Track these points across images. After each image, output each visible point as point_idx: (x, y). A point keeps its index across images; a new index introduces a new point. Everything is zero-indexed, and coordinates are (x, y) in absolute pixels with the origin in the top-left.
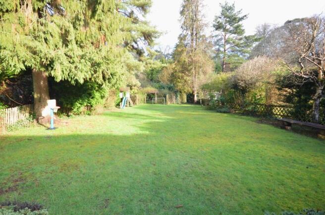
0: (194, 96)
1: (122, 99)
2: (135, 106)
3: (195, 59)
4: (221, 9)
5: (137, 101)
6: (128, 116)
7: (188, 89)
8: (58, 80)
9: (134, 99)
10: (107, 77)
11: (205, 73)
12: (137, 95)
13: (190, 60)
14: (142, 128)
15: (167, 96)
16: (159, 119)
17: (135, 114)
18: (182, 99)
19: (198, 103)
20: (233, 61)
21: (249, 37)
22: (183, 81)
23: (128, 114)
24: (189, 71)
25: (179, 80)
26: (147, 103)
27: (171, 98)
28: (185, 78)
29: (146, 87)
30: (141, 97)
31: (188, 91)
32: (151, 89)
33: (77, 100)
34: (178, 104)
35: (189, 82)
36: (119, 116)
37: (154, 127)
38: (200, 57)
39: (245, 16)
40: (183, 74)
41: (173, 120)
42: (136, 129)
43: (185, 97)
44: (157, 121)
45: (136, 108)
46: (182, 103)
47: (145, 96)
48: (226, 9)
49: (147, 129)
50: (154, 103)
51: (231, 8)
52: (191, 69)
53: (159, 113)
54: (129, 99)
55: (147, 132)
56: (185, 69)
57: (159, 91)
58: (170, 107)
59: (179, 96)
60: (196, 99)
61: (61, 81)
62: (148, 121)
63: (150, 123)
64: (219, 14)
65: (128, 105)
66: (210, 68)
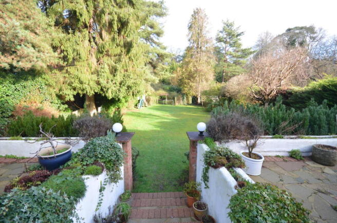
0: (197, 99)
1: (139, 101)
2: (150, 107)
3: (199, 68)
4: (223, 25)
5: (151, 102)
6: (145, 116)
7: (193, 93)
8: (110, 99)
9: (148, 101)
10: (135, 94)
11: (207, 80)
12: (151, 97)
13: (195, 69)
14: (155, 126)
15: (176, 98)
16: (167, 119)
17: (150, 115)
18: (188, 101)
19: (200, 104)
20: (231, 70)
21: (245, 50)
22: (189, 86)
23: (145, 114)
24: (194, 78)
25: (186, 85)
26: (159, 103)
27: (178, 100)
28: (190, 84)
29: (158, 90)
30: (154, 99)
31: (193, 94)
32: (162, 92)
33: (111, 105)
34: (184, 105)
35: (194, 87)
36: (139, 116)
37: (163, 125)
38: (203, 66)
39: (242, 33)
40: (189, 81)
41: (177, 120)
42: (151, 126)
43: (190, 99)
44: (166, 120)
45: (150, 108)
46: (188, 104)
47: (157, 98)
48: (227, 25)
49: (159, 127)
50: (165, 104)
51: (231, 25)
52: (196, 77)
53: (168, 114)
54: (145, 101)
55: (159, 129)
56: (191, 76)
57: (170, 93)
58: (177, 108)
59: (185, 98)
60: (199, 101)
61: (111, 99)
62: (159, 120)
63: (161, 122)
64: (221, 29)
65: (144, 105)
66: (211, 77)
